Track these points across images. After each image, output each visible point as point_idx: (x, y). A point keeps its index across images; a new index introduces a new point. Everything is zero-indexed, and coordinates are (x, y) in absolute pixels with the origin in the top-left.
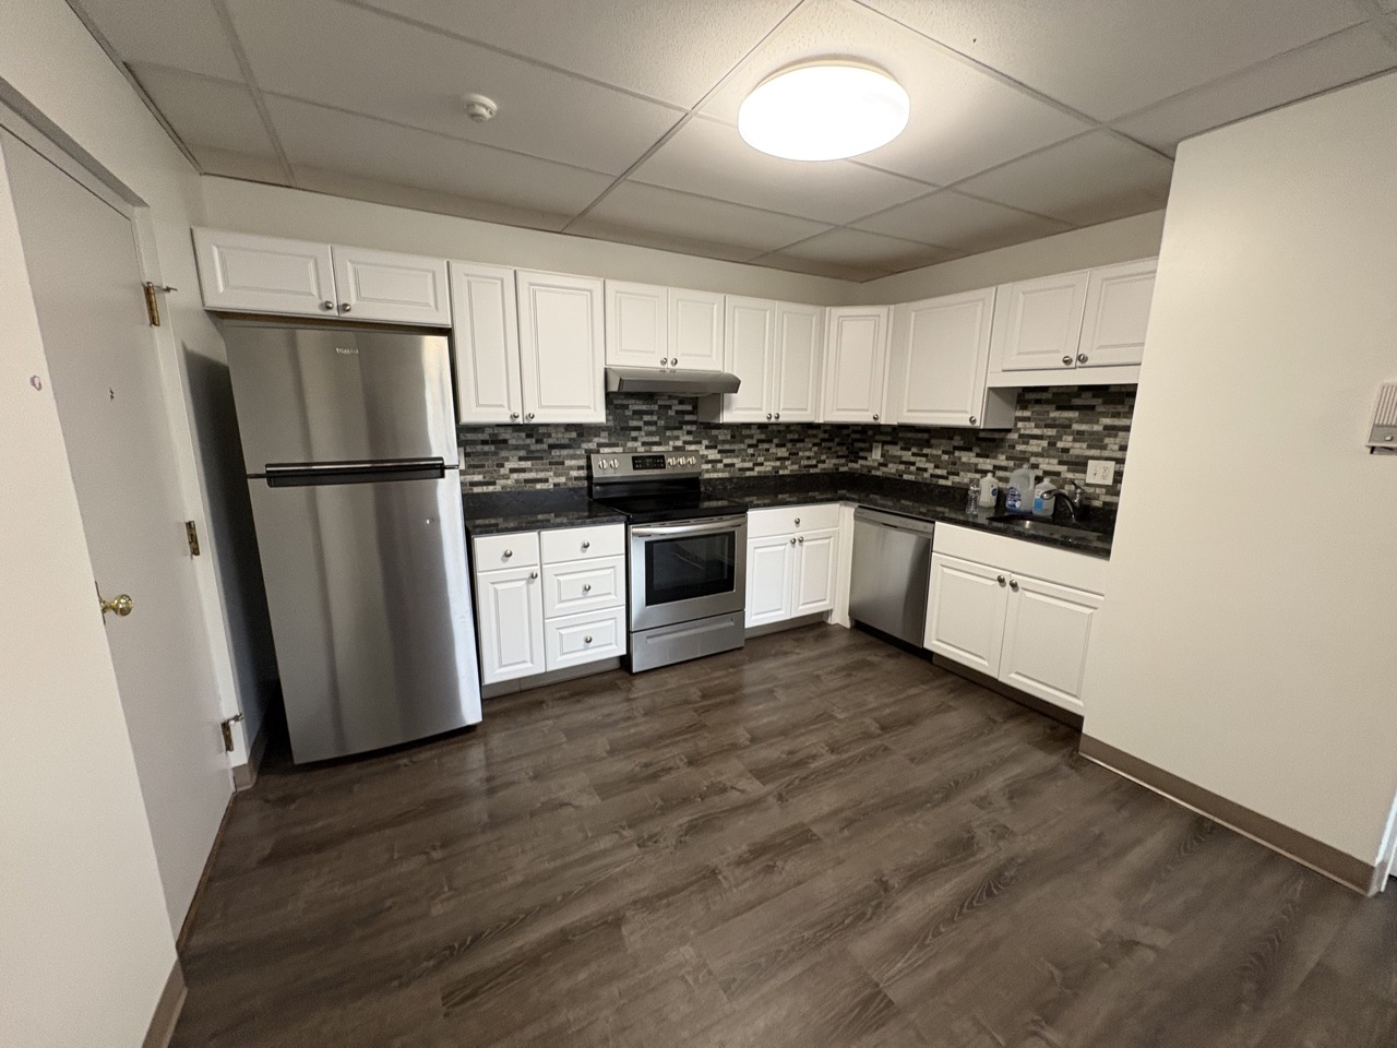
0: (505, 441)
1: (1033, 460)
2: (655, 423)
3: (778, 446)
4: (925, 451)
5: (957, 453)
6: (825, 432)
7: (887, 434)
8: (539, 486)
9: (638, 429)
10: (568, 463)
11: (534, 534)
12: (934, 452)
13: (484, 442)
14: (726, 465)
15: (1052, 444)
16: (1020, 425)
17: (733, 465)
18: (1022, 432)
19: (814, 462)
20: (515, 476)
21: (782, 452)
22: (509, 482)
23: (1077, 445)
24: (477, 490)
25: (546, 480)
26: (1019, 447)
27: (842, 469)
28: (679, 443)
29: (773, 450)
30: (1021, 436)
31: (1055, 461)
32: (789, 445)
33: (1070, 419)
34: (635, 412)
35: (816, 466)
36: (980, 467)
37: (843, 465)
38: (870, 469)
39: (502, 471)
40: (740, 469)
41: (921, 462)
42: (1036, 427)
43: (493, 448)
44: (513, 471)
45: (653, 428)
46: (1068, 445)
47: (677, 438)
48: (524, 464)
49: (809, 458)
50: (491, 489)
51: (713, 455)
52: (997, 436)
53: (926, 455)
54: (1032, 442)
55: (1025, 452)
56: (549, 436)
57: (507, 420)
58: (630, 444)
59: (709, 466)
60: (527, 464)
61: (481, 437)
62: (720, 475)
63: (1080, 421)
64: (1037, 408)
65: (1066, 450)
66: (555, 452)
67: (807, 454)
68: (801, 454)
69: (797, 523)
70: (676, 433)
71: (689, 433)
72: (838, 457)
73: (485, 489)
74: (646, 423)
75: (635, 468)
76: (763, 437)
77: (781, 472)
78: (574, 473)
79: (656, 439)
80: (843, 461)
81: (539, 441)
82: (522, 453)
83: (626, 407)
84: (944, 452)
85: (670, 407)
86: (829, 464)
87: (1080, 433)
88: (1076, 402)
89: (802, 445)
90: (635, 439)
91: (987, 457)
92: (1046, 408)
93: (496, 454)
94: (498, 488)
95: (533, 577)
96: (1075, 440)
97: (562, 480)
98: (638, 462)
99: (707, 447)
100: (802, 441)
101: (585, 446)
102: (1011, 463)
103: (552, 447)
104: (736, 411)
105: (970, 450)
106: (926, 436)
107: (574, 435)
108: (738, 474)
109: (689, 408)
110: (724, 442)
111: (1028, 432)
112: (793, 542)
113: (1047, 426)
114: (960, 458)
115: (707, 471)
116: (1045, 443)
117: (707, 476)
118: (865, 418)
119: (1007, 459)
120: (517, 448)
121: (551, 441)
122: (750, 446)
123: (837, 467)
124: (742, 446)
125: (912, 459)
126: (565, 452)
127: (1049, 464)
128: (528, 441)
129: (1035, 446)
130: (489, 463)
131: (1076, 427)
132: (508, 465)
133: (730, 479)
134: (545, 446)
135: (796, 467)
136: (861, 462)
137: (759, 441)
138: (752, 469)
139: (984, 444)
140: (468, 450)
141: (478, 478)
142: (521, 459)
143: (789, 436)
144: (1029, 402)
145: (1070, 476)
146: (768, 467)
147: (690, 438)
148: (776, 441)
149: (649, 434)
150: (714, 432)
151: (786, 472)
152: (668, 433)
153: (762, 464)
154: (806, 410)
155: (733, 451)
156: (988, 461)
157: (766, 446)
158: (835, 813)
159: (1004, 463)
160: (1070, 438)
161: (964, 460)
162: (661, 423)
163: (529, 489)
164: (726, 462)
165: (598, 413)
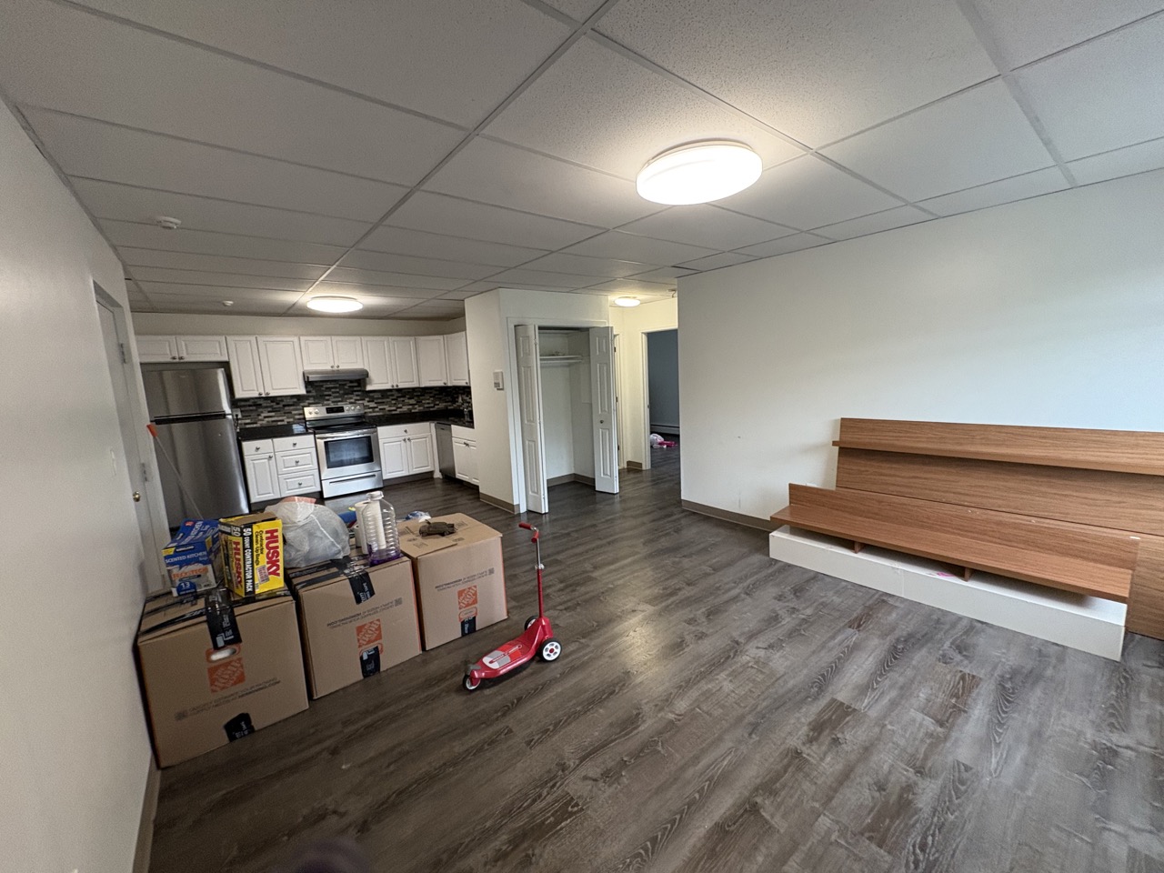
0: (260, 405)
2: (338, 392)
8: (279, 423)
9: (330, 395)
10: (294, 412)
11: (270, 440)
13: (250, 406)
19: (432, 405)
20: (267, 419)
22: (264, 422)
24: (248, 426)
25: (283, 421)
27: (450, 408)
28: (352, 401)
34: (327, 388)
35: (433, 407)
39: (260, 417)
43: (254, 408)
44: (265, 417)
47: (351, 398)
48: (271, 414)
49: (428, 403)
50: (255, 425)
51: (372, 405)
56: (282, 401)
57: (258, 395)
58: (326, 402)
59: (371, 410)
60: (273, 414)
61: (248, 403)
66: (286, 408)
67: (427, 401)
68: (423, 402)
69: (406, 431)
70: (349, 396)
71: (357, 395)
72: (445, 402)
73: (252, 426)
74: (333, 393)
75: (328, 412)
78: (297, 417)
79: (339, 399)
81: (278, 404)
82: (270, 409)
83: (322, 386)
85: (345, 385)
89: (423, 397)
90: (328, 400)
93: (256, 410)
94: (258, 425)
95: (270, 457)
97: (291, 420)
98: (329, 410)
99: (368, 402)
101: (302, 404)
103: (284, 406)
104: (374, 385)
107: (295, 400)
108: (388, 413)
109: (355, 384)
110: (378, 399)
112: (405, 440)
120: (267, 407)
121: (283, 403)
124: (388, 400)
126: (292, 408)
128: (271, 404)
130: (253, 414)
132: (263, 415)
133: (383, 416)
134: (281, 406)
140: (243, 409)
141: (248, 421)
142: (269, 412)
147: (358, 398)
149: (335, 397)
150: (371, 394)
151: (416, 411)
152: (345, 396)
154: (413, 381)
155: (383, 402)
157: (402, 399)
162: (341, 392)
163: (274, 424)
164: (380, 407)
165: (301, 390)
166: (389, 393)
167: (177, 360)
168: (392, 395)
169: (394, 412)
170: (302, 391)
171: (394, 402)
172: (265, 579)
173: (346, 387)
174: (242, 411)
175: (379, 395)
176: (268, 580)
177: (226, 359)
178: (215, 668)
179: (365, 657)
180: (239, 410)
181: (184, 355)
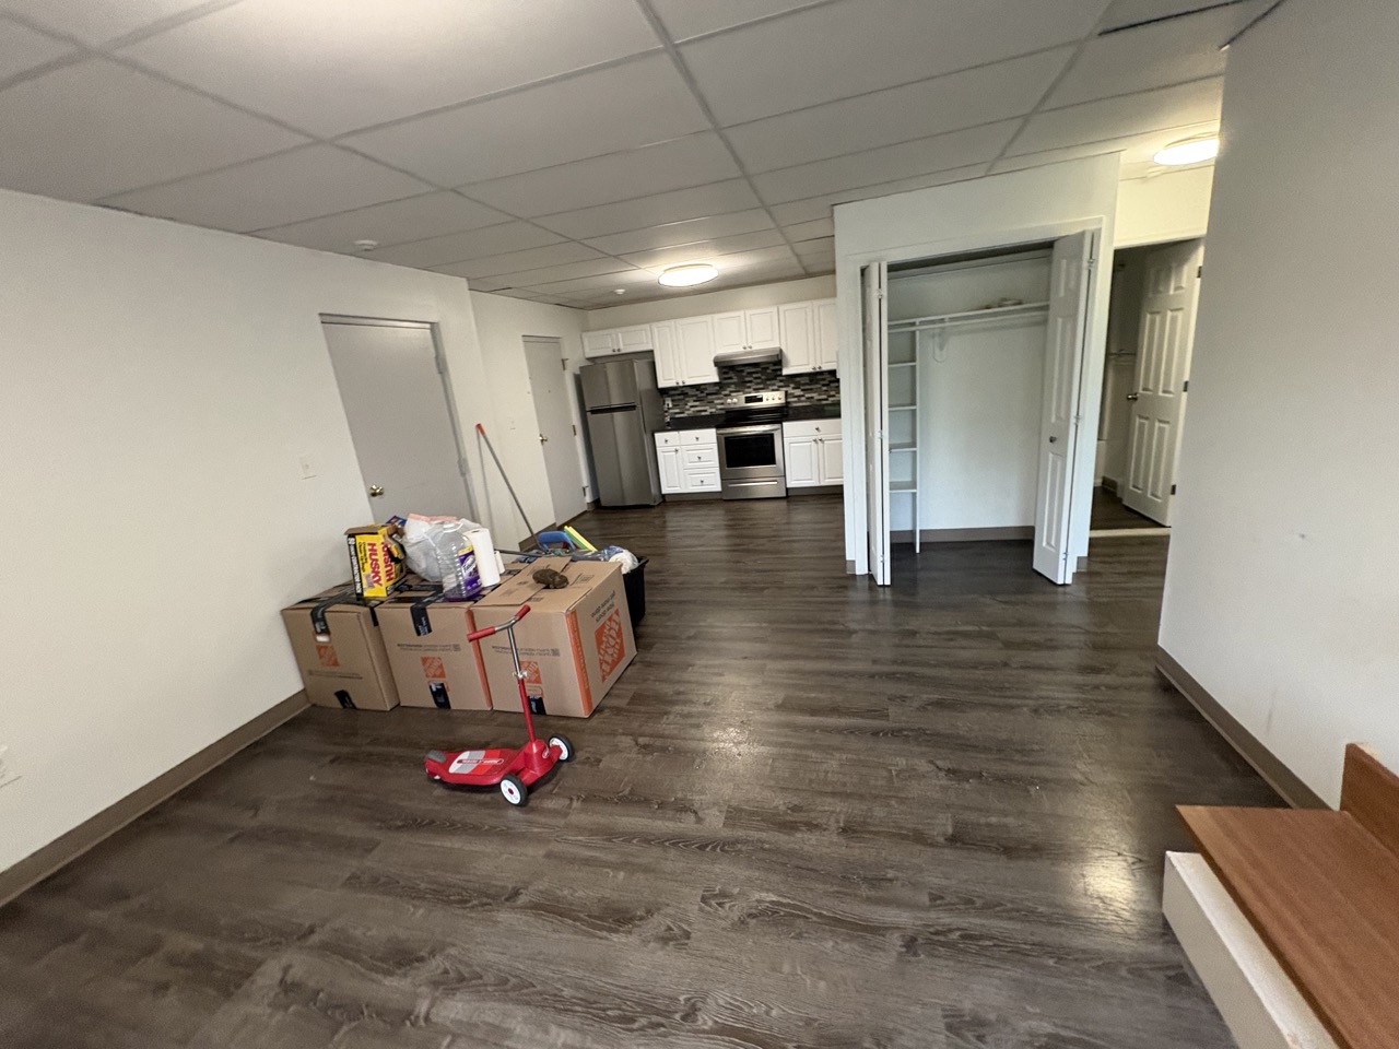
2: (759, 378)
8: (703, 414)
9: (750, 382)
10: (717, 402)
17: (812, 398)
20: (693, 409)
24: (676, 416)
25: (705, 411)
28: (775, 387)
34: (749, 373)
39: (687, 407)
44: (692, 407)
45: (759, 381)
47: (774, 385)
50: (682, 415)
51: (798, 392)
56: (706, 389)
57: (675, 384)
58: (747, 390)
59: (796, 399)
60: (697, 403)
61: (677, 392)
62: (804, 404)
66: (710, 397)
69: (817, 429)
70: (773, 382)
71: (781, 381)
73: (680, 415)
74: (756, 378)
75: (747, 402)
78: (719, 407)
79: (761, 386)
82: (694, 398)
90: (749, 387)
93: (684, 399)
94: (685, 415)
95: (677, 451)
97: (713, 410)
98: (749, 399)
99: (794, 388)
103: (708, 394)
104: (792, 368)
107: (717, 388)
112: (816, 441)
115: (795, 402)
117: (795, 405)
120: (693, 396)
122: (824, 385)
126: (714, 397)
130: (681, 403)
132: (690, 404)
134: (705, 394)
138: (826, 400)
140: (673, 398)
141: (677, 411)
142: (694, 401)
149: (754, 384)
150: (798, 379)
155: (811, 389)
162: (763, 377)
163: (698, 414)
164: (807, 395)
165: (712, 376)
166: (819, 377)
167: (617, 353)
168: (824, 380)
169: (824, 402)
170: (715, 378)
171: (825, 388)
172: (371, 586)
173: (769, 371)
174: (673, 401)
175: (806, 380)
176: (373, 587)
177: (649, 347)
178: (321, 647)
179: (434, 689)
180: (670, 399)
181: (621, 347)
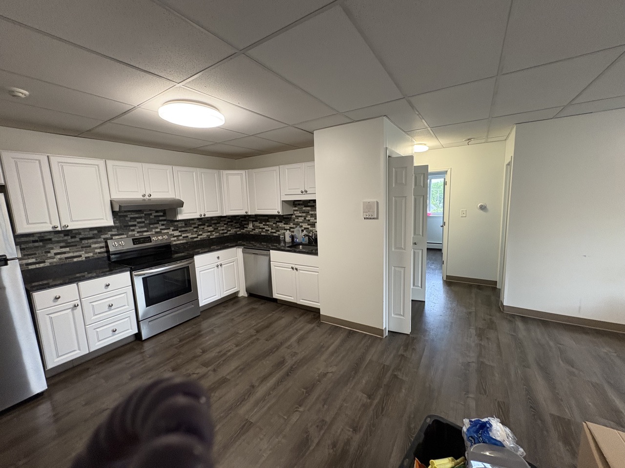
0: (50, 239)
1: (301, 224)
2: (144, 222)
3: (208, 226)
4: (267, 223)
5: (278, 224)
6: (229, 218)
7: (253, 217)
8: (75, 260)
9: (135, 226)
10: (93, 246)
11: (74, 285)
12: (270, 224)
13: (34, 242)
14: (184, 237)
15: (305, 219)
16: (295, 212)
17: (187, 237)
18: (296, 215)
19: (226, 231)
20: (59, 256)
21: (210, 229)
22: (55, 260)
23: (312, 218)
24: (31, 267)
25: (80, 256)
26: (296, 220)
27: (238, 233)
28: (158, 230)
29: (206, 228)
30: (296, 216)
31: (307, 224)
32: (213, 226)
33: (309, 210)
34: (131, 218)
35: (226, 233)
36: (286, 228)
37: (239, 231)
38: (249, 232)
39: (49, 255)
40: (191, 238)
41: (267, 228)
42: (300, 213)
43: (41, 244)
44: (56, 254)
45: (143, 225)
46: (309, 219)
47: (157, 228)
48: (64, 250)
49: (223, 230)
50: (42, 265)
52: (289, 217)
53: (268, 225)
54: (299, 218)
55: (298, 222)
56: (80, 234)
57: (50, 229)
58: (130, 233)
60: (67, 249)
61: (32, 239)
62: (182, 242)
63: (312, 211)
64: (299, 207)
65: (309, 220)
66: (83, 242)
67: (222, 228)
68: (219, 228)
69: (218, 258)
70: (156, 225)
71: (163, 225)
72: (236, 228)
73: (37, 266)
74: (139, 223)
75: (134, 244)
76: (200, 223)
77: (211, 237)
78: (98, 251)
79: (145, 229)
80: (238, 229)
82: (62, 244)
83: (126, 216)
84: (274, 223)
85: (151, 214)
86: (233, 231)
87: (312, 214)
88: (309, 204)
89: (219, 225)
90: (133, 230)
91: (287, 224)
92: (302, 206)
93: (44, 246)
94: (47, 264)
95: (75, 306)
96: (311, 217)
97: (91, 255)
98: (136, 241)
99: (173, 230)
100: (219, 223)
101: (103, 236)
102: (294, 226)
103: (82, 239)
104: (184, 214)
105: (281, 222)
106: (267, 218)
107: (96, 232)
108: (190, 240)
109: (162, 214)
110: (181, 227)
111: (298, 215)
112: (218, 266)
113: (303, 213)
114: (279, 225)
115: (175, 241)
116: (303, 218)
117: (174, 243)
118: (242, 213)
119: (293, 224)
120: (58, 242)
121: (81, 236)
122: (195, 228)
123: (236, 232)
124: (191, 228)
125: (264, 227)
126: (91, 241)
127: (305, 225)
128: (66, 238)
129: (301, 219)
130: (39, 252)
131: (311, 212)
132: (53, 252)
133: (187, 243)
134: (77, 239)
135: (218, 234)
136: (245, 229)
137: (199, 225)
138: (197, 237)
139: (285, 220)
140: (23, 246)
141: (32, 261)
142: (61, 247)
143: (213, 222)
144: (296, 204)
145: (311, 229)
146: (205, 235)
148: (207, 224)
149: (141, 227)
152: (151, 226)
153: (201, 235)
154: (217, 211)
155: (186, 231)
156: (288, 225)
157: (202, 227)
158: (236, 368)
159: (292, 226)
160: (310, 216)
161: (280, 226)
162: (147, 222)
170: (109, 221)
173: (152, 217)
175: (183, 224)
